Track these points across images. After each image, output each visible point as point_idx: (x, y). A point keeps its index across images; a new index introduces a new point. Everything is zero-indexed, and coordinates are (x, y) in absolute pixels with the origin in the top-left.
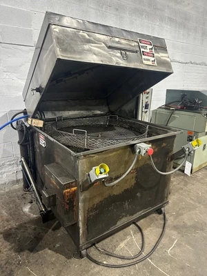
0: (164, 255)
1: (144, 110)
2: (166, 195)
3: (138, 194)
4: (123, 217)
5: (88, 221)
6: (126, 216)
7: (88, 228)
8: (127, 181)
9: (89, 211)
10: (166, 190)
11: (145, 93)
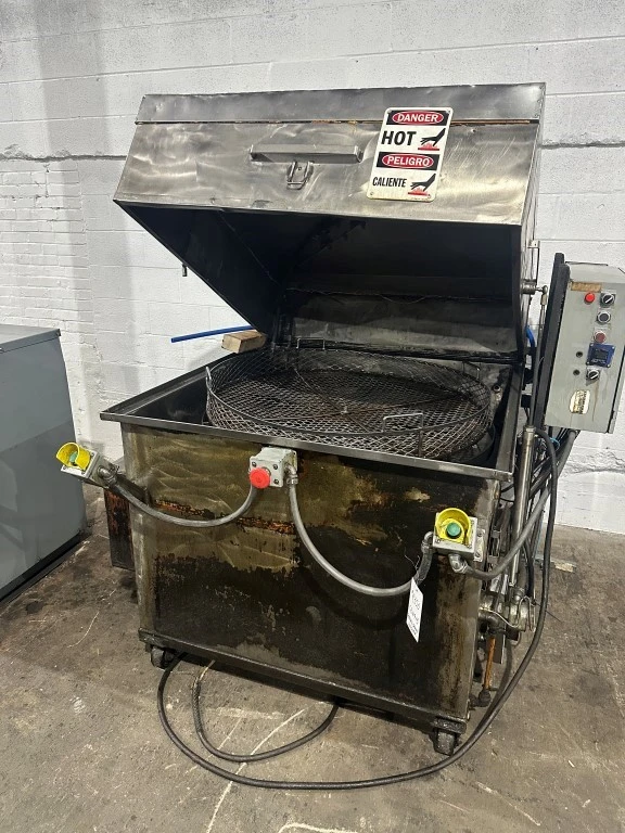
0: (269, 816)
1: (583, 368)
2: (447, 692)
3: (312, 610)
4: (258, 642)
5: (159, 585)
6: (268, 647)
7: (157, 600)
8: (262, 545)
9: (160, 563)
10: (447, 674)
11: (588, 300)
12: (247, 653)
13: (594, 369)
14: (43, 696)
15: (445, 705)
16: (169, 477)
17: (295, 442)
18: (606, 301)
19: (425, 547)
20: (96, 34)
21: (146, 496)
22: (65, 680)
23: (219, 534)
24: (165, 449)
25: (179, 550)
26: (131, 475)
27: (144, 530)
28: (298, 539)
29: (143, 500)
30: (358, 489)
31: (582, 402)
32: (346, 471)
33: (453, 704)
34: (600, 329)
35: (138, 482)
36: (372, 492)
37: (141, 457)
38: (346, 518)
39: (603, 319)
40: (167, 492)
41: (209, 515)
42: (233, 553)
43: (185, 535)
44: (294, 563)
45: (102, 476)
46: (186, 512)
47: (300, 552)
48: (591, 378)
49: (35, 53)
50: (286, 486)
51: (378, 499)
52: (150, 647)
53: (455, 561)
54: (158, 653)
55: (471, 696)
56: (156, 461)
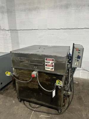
1: (77, 59)
2: (59, 104)
3: (41, 93)
4: (33, 98)
5: (20, 90)
6: (35, 99)
7: (20, 92)
8: (34, 85)
9: (20, 87)
10: (59, 102)
11: (77, 50)
12: (32, 100)
13: (78, 59)
14: (9, 101)
15: (59, 106)
16: (21, 75)
17: (38, 70)
18: (79, 50)
19: (55, 85)
20: (15, 14)
21: (18, 78)
22: (12, 99)
23: (28, 83)
24: (20, 71)
25: (22, 85)
26: (16, 75)
27: (18, 83)
28: (39, 84)
29: (17, 79)
30: (47, 77)
31: (77, 64)
32: (45, 74)
33: (60, 106)
34: (79, 54)
35: (17, 76)
36: (48, 77)
37: (17, 73)
38: (45, 81)
39: (79, 53)
40: (21, 77)
41: (26, 81)
42: (30, 86)
43: (23, 83)
44: (38, 87)
45: (11, 76)
46: (23, 80)
47: (39, 85)
48: (78, 60)
49: (7, 17)
50: (37, 77)
51: (49, 78)
52: (18, 99)
53: (59, 87)
54: (20, 100)
55: (63, 105)
56: (19, 73)
